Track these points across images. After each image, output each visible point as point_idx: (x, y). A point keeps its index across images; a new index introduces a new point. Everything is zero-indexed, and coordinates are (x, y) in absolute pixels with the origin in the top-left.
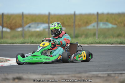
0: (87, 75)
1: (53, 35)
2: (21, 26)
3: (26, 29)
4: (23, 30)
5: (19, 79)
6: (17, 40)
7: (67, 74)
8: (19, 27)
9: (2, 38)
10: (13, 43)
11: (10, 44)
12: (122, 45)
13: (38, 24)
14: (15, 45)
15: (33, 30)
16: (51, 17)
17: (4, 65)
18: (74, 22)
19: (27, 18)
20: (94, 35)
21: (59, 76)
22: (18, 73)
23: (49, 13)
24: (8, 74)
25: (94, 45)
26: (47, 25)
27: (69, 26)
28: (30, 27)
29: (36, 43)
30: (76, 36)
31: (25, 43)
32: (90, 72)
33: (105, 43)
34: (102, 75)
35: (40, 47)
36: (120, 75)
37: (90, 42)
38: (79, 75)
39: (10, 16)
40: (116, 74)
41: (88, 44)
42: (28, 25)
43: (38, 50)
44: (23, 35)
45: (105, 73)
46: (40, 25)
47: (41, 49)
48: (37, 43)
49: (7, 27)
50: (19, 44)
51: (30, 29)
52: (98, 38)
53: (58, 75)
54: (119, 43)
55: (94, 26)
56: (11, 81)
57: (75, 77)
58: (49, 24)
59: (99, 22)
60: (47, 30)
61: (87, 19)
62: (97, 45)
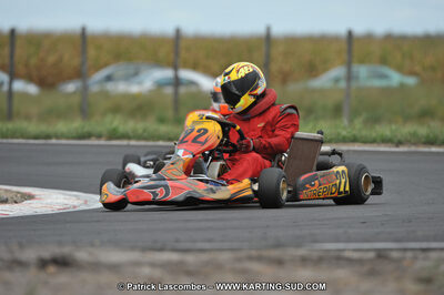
0: (302, 251)
2: (80, 74)
3: (95, 88)
4: (85, 88)
5: (62, 263)
6: (61, 127)
7: (232, 250)
8: (70, 78)
9: (10, 116)
10: (48, 137)
11: (36, 138)
12: (434, 149)
14: (54, 141)
15: (121, 87)
16: (183, 44)
17: (12, 214)
19: (99, 48)
20: (337, 111)
21: (204, 257)
22: (60, 244)
23: (178, 31)
24: (21, 246)
26: (168, 73)
28: (109, 78)
29: (129, 138)
31: (88, 136)
32: (316, 241)
33: (373, 141)
34: (356, 255)
36: (421, 255)
38: (275, 253)
39: (38, 40)
40: (405, 250)
42: (104, 73)
44: (84, 109)
45: (367, 245)
48: (131, 134)
49: (29, 79)
50: (68, 138)
51: (110, 87)
52: (351, 121)
53: (202, 251)
54: (423, 140)
55: (337, 80)
56: (32, 274)
57: (259, 259)
58: (176, 68)
59: (355, 66)
60: (169, 91)
61: (311, 53)
62: (344, 147)
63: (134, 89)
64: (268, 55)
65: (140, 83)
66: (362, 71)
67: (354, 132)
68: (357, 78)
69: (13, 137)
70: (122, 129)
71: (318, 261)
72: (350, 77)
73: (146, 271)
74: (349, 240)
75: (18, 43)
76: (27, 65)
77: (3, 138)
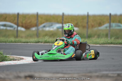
1: (66, 35)
2: (36, 25)
3: (40, 29)
4: (38, 29)
5: (31, 77)
6: (31, 40)
8: (34, 27)
9: (17, 36)
10: (28, 42)
11: (24, 43)
14: (29, 44)
15: (47, 29)
16: (65, 17)
17: (17, 64)
18: (87, 23)
19: (42, 18)
20: (107, 35)
22: (31, 71)
23: (63, 14)
24: (20, 72)
25: (106, 45)
26: (60, 25)
28: (44, 27)
30: (89, 37)
31: (39, 42)
33: (117, 44)
35: (55, 46)
37: (102, 42)
39: (25, 16)
41: (100, 44)
43: (54, 49)
44: (38, 35)
45: (115, 72)
47: (56, 48)
48: (50, 42)
49: (22, 27)
50: (33, 43)
51: (44, 29)
53: (69, 74)
55: (106, 27)
58: (62, 24)
60: (61, 30)
61: (100, 20)
62: (109, 45)
63: (51, 29)
64: (88, 20)
65: (53, 28)
66: (114, 25)
67: (112, 41)
68: (112, 27)
69: (18, 43)
70: (48, 40)
72: (110, 26)
74: (110, 71)
75: (20, 17)
76: (22, 23)
77: (15, 43)
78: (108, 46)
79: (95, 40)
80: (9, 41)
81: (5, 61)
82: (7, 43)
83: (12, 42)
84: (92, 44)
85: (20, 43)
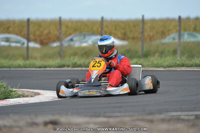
0: (162, 116)
2: (58, 39)
3: (65, 44)
4: (62, 45)
5: (54, 123)
6: (51, 62)
7: (130, 116)
8: (54, 41)
10: (45, 67)
11: (40, 68)
13: (84, 36)
14: (48, 69)
15: (77, 44)
16: (105, 24)
17: (30, 102)
18: (142, 33)
19: (67, 26)
20: (175, 52)
21: (118, 120)
22: (53, 114)
23: (102, 18)
24: (36, 115)
25: (174, 69)
27: (134, 38)
28: (72, 40)
29: (82, 67)
30: (146, 55)
31: (64, 66)
32: (167, 111)
33: (192, 66)
37: (168, 64)
38: (150, 117)
39: (40, 24)
41: (165, 68)
42: (69, 38)
44: (61, 53)
45: (191, 113)
46: (87, 38)
49: (35, 41)
50: (54, 67)
51: (72, 43)
52: (181, 58)
55: (174, 39)
56: (41, 128)
57: (143, 120)
59: (182, 32)
61: (163, 27)
62: (178, 69)
63: (84, 45)
64: (143, 28)
66: (185, 35)
67: (183, 62)
69: (30, 68)
70: (78, 63)
71: (169, 120)
72: (180, 38)
73: (92, 126)
74: (182, 111)
77: (25, 67)
78: (178, 71)
79: (156, 60)
80: (14, 66)
81: (9, 98)
82: (12, 69)
83: (19, 66)
84: (152, 67)
85: (33, 69)
